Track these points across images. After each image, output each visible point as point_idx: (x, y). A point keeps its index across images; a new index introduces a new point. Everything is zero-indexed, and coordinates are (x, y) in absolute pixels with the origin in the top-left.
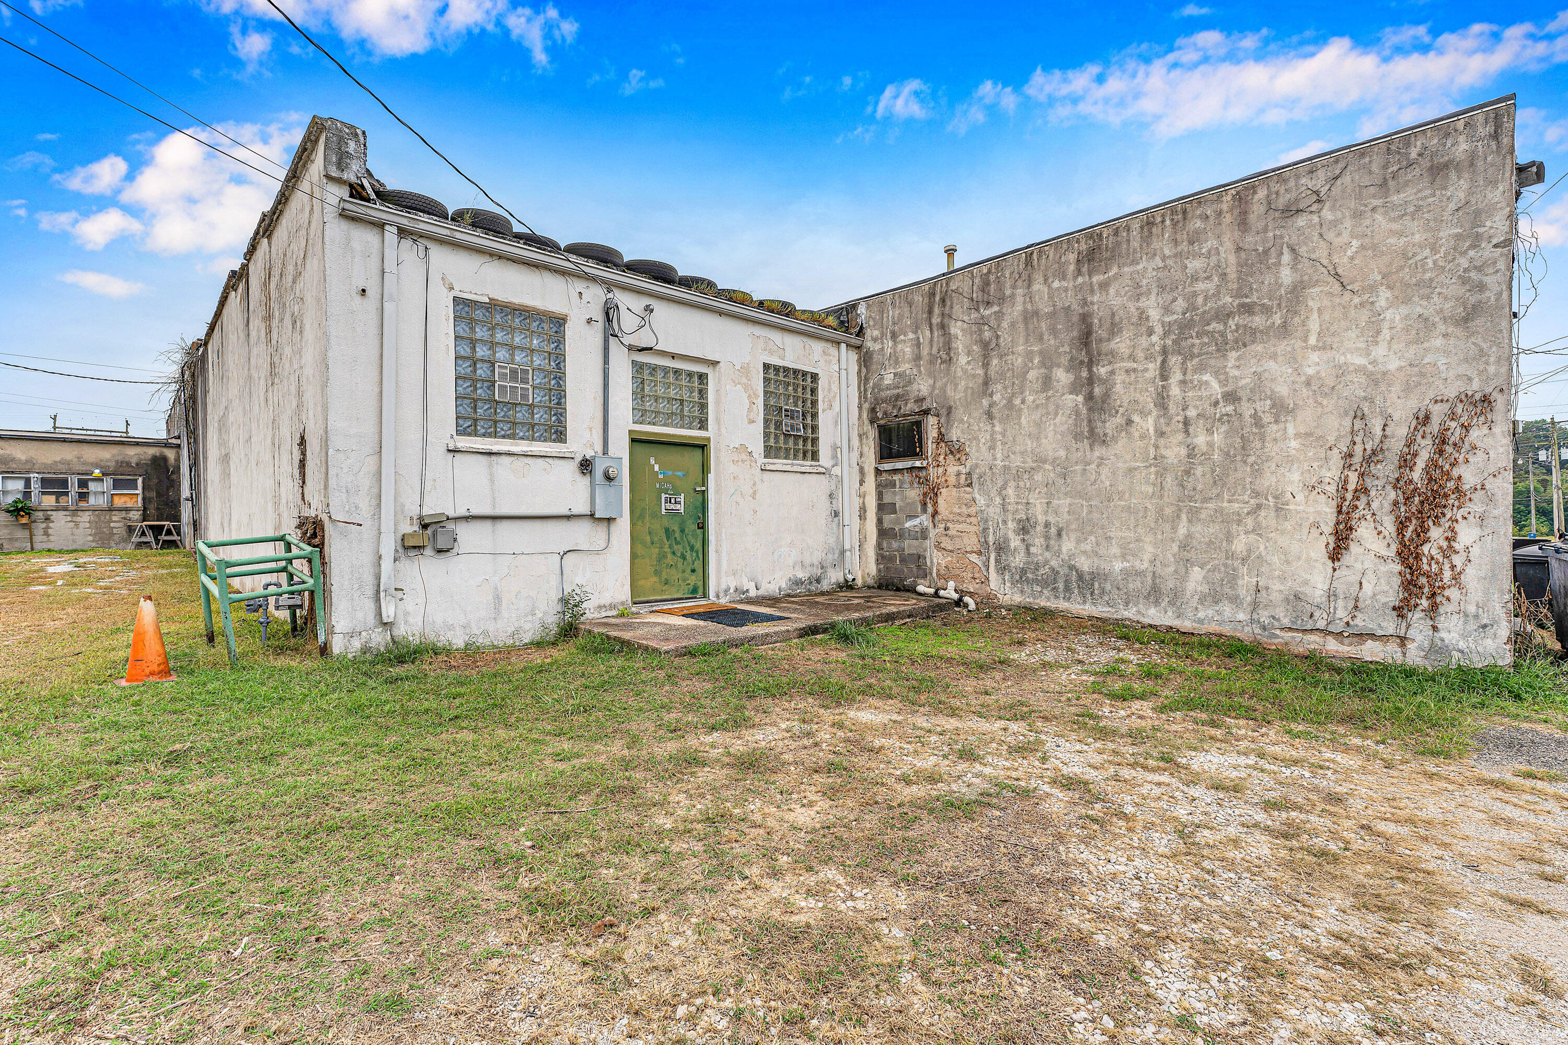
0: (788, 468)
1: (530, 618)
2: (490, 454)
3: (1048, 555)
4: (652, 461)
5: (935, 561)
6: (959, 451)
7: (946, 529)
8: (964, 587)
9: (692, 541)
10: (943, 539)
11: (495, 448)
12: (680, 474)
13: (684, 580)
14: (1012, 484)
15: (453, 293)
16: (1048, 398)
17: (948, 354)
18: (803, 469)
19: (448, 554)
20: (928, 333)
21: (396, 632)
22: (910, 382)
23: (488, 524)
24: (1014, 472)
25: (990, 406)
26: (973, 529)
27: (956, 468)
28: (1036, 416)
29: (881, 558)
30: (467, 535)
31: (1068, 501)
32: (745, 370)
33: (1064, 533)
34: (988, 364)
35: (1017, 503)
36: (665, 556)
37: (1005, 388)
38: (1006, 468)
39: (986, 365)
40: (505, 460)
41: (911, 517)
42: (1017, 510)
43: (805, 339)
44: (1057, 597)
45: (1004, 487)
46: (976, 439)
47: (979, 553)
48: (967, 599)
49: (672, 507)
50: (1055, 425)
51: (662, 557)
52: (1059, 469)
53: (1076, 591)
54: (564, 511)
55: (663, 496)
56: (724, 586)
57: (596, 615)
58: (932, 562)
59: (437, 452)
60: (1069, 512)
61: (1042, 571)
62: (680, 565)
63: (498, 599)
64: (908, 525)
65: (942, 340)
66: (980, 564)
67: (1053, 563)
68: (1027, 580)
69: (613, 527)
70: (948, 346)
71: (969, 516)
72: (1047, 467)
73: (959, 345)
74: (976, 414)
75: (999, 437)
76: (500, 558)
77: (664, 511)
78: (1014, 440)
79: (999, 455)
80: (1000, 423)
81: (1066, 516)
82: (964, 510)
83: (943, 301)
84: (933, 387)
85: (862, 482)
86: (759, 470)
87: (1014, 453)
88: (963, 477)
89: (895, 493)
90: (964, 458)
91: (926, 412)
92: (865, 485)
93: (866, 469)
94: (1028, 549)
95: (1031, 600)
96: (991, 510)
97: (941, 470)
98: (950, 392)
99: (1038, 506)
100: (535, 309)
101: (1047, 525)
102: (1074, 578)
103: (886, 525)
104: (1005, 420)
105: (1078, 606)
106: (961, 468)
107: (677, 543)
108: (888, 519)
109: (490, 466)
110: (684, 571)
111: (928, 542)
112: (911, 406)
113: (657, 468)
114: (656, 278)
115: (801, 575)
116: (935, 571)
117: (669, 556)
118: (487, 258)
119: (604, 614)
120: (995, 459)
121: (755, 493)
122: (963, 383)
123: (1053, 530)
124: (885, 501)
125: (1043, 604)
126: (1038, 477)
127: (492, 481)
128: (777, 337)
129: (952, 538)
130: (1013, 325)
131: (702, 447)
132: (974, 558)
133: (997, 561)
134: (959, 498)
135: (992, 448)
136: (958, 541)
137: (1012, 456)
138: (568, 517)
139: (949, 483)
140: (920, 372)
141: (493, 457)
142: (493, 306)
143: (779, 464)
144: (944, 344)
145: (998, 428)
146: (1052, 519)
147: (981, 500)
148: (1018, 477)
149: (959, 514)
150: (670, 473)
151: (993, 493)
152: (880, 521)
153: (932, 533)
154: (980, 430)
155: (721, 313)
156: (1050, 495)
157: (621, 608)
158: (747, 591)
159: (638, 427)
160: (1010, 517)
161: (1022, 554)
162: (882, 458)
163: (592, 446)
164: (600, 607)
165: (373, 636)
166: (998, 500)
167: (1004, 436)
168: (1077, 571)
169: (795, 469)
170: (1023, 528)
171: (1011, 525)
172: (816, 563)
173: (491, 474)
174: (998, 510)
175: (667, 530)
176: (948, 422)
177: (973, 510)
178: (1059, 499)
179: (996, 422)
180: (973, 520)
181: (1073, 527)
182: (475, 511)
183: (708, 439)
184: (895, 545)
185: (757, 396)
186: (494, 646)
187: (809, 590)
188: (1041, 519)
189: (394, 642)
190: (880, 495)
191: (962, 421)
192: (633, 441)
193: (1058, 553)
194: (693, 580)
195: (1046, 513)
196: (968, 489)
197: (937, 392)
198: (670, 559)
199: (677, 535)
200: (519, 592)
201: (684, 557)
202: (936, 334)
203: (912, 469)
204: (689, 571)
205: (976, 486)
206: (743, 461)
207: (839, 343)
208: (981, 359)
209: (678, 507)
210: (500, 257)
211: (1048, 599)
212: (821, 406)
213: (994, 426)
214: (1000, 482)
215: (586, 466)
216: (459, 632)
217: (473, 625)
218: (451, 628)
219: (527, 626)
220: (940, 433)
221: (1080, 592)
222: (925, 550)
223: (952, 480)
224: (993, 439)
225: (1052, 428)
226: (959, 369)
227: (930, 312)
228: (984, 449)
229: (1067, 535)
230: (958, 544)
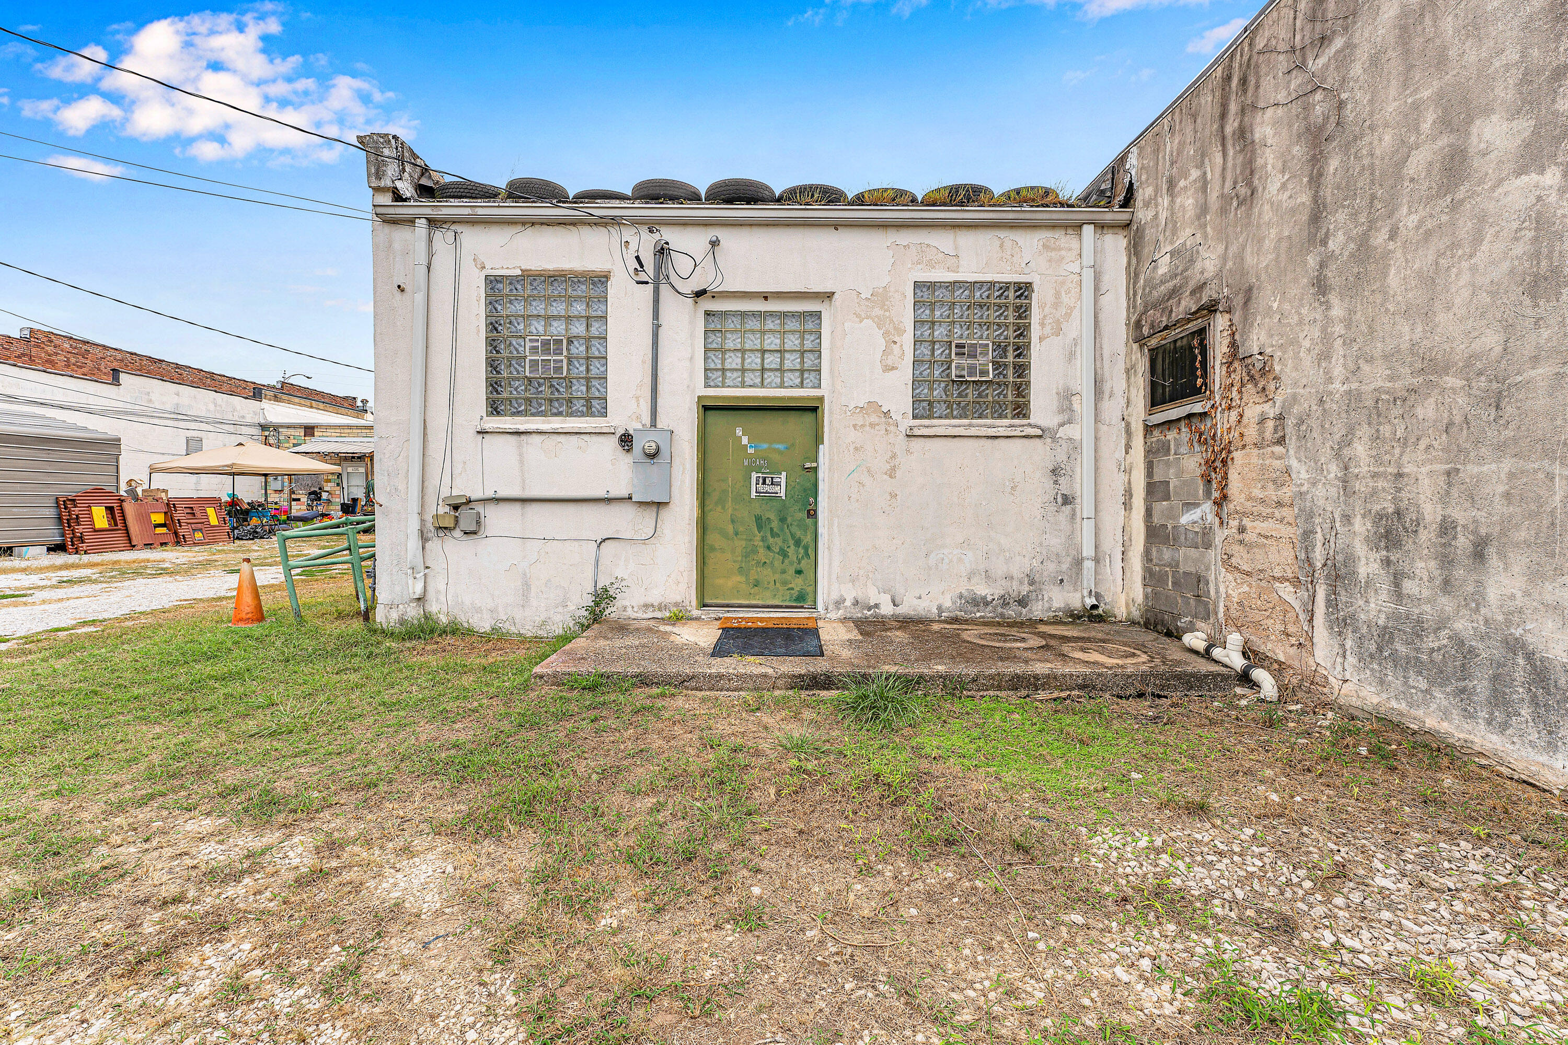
0: (961, 432)
1: (560, 609)
2: (518, 433)
3: (1446, 604)
4: (739, 432)
5: (1222, 589)
6: (1263, 372)
7: (1242, 530)
8: (1267, 648)
9: (799, 534)
10: (1236, 549)
11: (522, 428)
12: (781, 447)
13: (784, 583)
14: (1364, 431)
15: (486, 272)
16: (1455, 206)
17: (1249, 184)
18: (991, 432)
19: (475, 536)
20: (1218, 158)
21: (428, 608)
22: (1192, 261)
23: (517, 507)
24: (1370, 403)
25: (1322, 265)
26: (1286, 531)
27: (1258, 409)
28: (1424, 259)
29: (1151, 577)
30: (495, 518)
31: (1507, 465)
32: (880, 298)
33: (1491, 551)
34: (1320, 175)
35: (1375, 475)
36: (754, 551)
37: (1354, 215)
38: (1353, 398)
39: (1316, 180)
40: (536, 439)
41: (1190, 506)
42: (1374, 492)
43: (1002, 234)
44: (1469, 715)
45: (1347, 441)
46: (1294, 342)
47: (1296, 582)
48: (1259, 674)
49: (767, 488)
50: (1474, 269)
51: (749, 553)
52: (1482, 382)
53: (1525, 712)
54: (601, 494)
55: (754, 475)
56: (835, 596)
57: (640, 615)
58: (1217, 592)
59: (466, 436)
60: (1507, 495)
61: (1430, 642)
62: (777, 564)
63: (527, 586)
64: (1185, 519)
65: (1240, 158)
66: (1297, 605)
67: (1462, 625)
68: (1394, 658)
69: (665, 513)
70: (1250, 171)
71: (1279, 504)
72: (1451, 381)
73: (1268, 159)
74: (1294, 291)
75: (1339, 329)
76: (528, 542)
77: (753, 494)
78: (1371, 330)
79: (1338, 371)
80: (1342, 296)
81: (1500, 507)
82: (1272, 493)
83: (1244, 81)
84: (1224, 258)
85: (1128, 447)
86: (902, 437)
87: (1370, 360)
88: (1270, 424)
89: (1168, 464)
90: (1272, 386)
91: (1211, 308)
92: (1132, 452)
93: (1133, 426)
94: (1397, 584)
95: (1403, 706)
96: (1320, 492)
97: (1234, 415)
98: (1250, 260)
99: (1425, 482)
100: (571, 272)
101: (1447, 528)
102: (1519, 675)
103: (1156, 520)
104: (1353, 289)
105: (1532, 754)
106: (1267, 407)
107: (774, 535)
108: (1160, 507)
109: (520, 446)
110: (784, 572)
111: (1211, 553)
112: (1187, 304)
113: (745, 440)
114: (729, 201)
115: (983, 590)
116: (1221, 610)
117: (761, 550)
118: (519, 228)
119: (650, 615)
120: (1330, 380)
121: (894, 469)
122: (1273, 232)
123: (1463, 542)
124: (1156, 478)
125: (1431, 723)
126: (1427, 410)
127: (521, 462)
128: (942, 241)
129: (1249, 546)
130: (1375, 61)
131: (812, 409)
132: (1286, 591)
133: (1328, 603)
134: (1263, 469)
135: (1325, 356)
136: (1259, 554)
137: (1366, 368)
138: (608, 500)
139: (1247, 440)
140: (1205, 236)
141: (523, 437)
142: (528, 277)
143: (942, 426)
144: (1244, 165)
145: (1337, 311)
146: (1460, 515)
147: (1301, 472)
148: (1377, 414)
149: (1263, 501)
150: (765, 446)
151: (1325, 454)
152: (1149, 513)
153: (1219, 536)
154: (1300, 323)
155: (836, 226)
156: (1456, 454)
157: (675, 609)
158: (877, 606)
159: (711, 392)
160: (1359, 510)
161: (1384, 596)
162: (1153, 404)
163: (639, 418)
164: (646, 606)
165: (408, 610)
166: (1334, 470)
167: (1348, 327)
168: (1529, 657)
169: (973, 431)
170: (1387, 534)
171: (1361, 526)
172: (1016, 574)
173: (521, 455)
174: (1333, 492)
175: (758, 519)
176: (1245, 319)
177: (1286, 493)
178: (1481, 460)
179: (1333, 298)
180: (1285, 512)
181: (1522, 535)
182: (502, 493)
183: (821, 399)
184: (1167, 554)
185: (901, 332)
186: (520, 635)
187: (1002, 615)
188: (1431, 512)
189: (426, 618)
190: (1150, 472)
191: (1269, 311)
192: (706, 408)
193: (1477, 601)
194: (798, 584)
195: (1444, 498)
196: (1278, 449)
197: (1230, 264)
198: (762, 555)
199: (775, 524)
200: (549, 580)
201: (783, 553)
202: (1231, 152)
203: (1190, 416)
204: (791, 571)
205: (1292, 442)
206: (872, 425)
207: (1080, 227)
208: (1307, 169)
209: (777, 489)
210: (533, 224)
211: (1446, 715)
212: (1035, 332)
213: (1328, 306)
214: (1339, 431)
215: (626, 440)
216: (486, 615)
217: (500, 609)
218: (479, 610)
219: (557, 618)
220: (1233, 345)
221: (1536, 717)
222: (1208, 569)
223: (1251, 433)
224: (1326, 338)
225: (1465, 278)
226: (1267, 207)
227: (1223, 116)
228: (1307, 361)
229: (1502, 555)
230: (1261, 559)
